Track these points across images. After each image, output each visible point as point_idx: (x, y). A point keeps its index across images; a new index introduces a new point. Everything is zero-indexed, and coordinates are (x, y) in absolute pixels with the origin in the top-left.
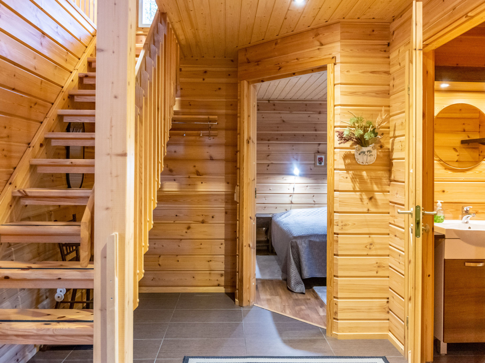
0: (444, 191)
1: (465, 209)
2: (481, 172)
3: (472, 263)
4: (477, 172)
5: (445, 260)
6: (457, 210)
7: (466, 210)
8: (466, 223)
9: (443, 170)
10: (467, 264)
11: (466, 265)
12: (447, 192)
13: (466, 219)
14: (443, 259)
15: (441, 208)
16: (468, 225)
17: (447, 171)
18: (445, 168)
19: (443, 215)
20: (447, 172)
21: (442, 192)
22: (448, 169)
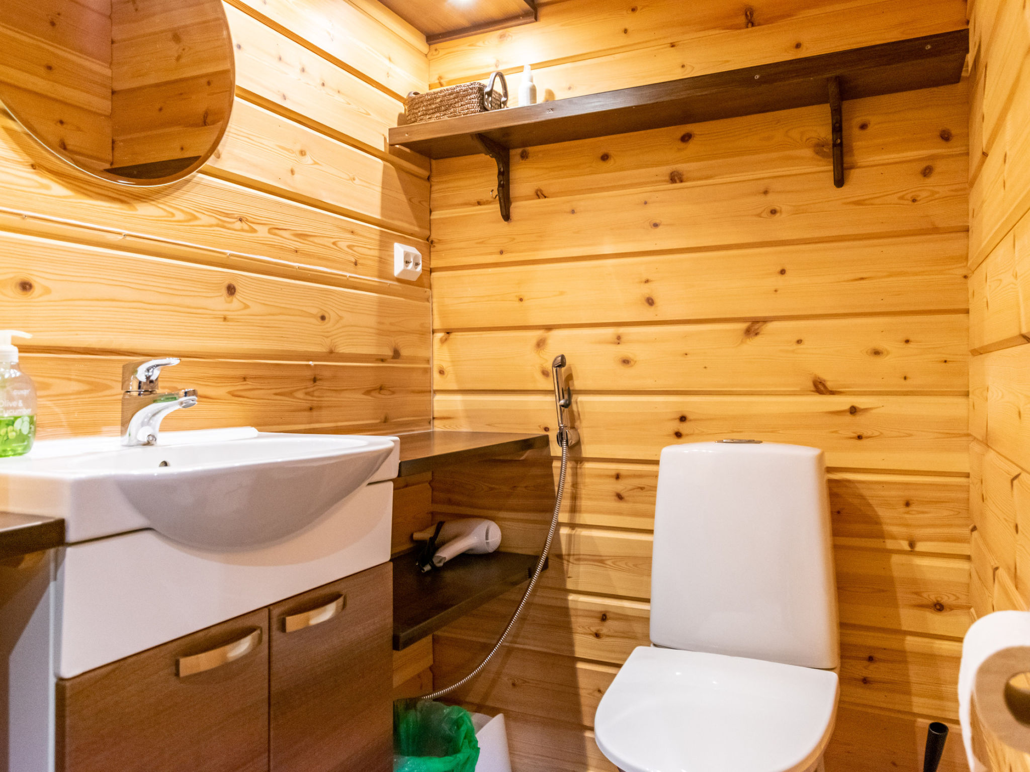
0: (26, 286)
1: (141, 376)
2: (195, 218)
3: (202, 656)
4: (179, 216)
5: (61, 683)
6: (96, 387)
7: (143, 379)
8: (148, 444)
9: (20, 167)
10: (190, 665)
11: (183, 672)
12: (47, 291)
13: (148, 423)
14: (52, 681)
15: (15, 373)
16: (154, 455)
17: (45, 181)
18: (32, 161)
19: (26, 412)
20: (47, 187)
21: (19, 290)
22: (51, 171)
